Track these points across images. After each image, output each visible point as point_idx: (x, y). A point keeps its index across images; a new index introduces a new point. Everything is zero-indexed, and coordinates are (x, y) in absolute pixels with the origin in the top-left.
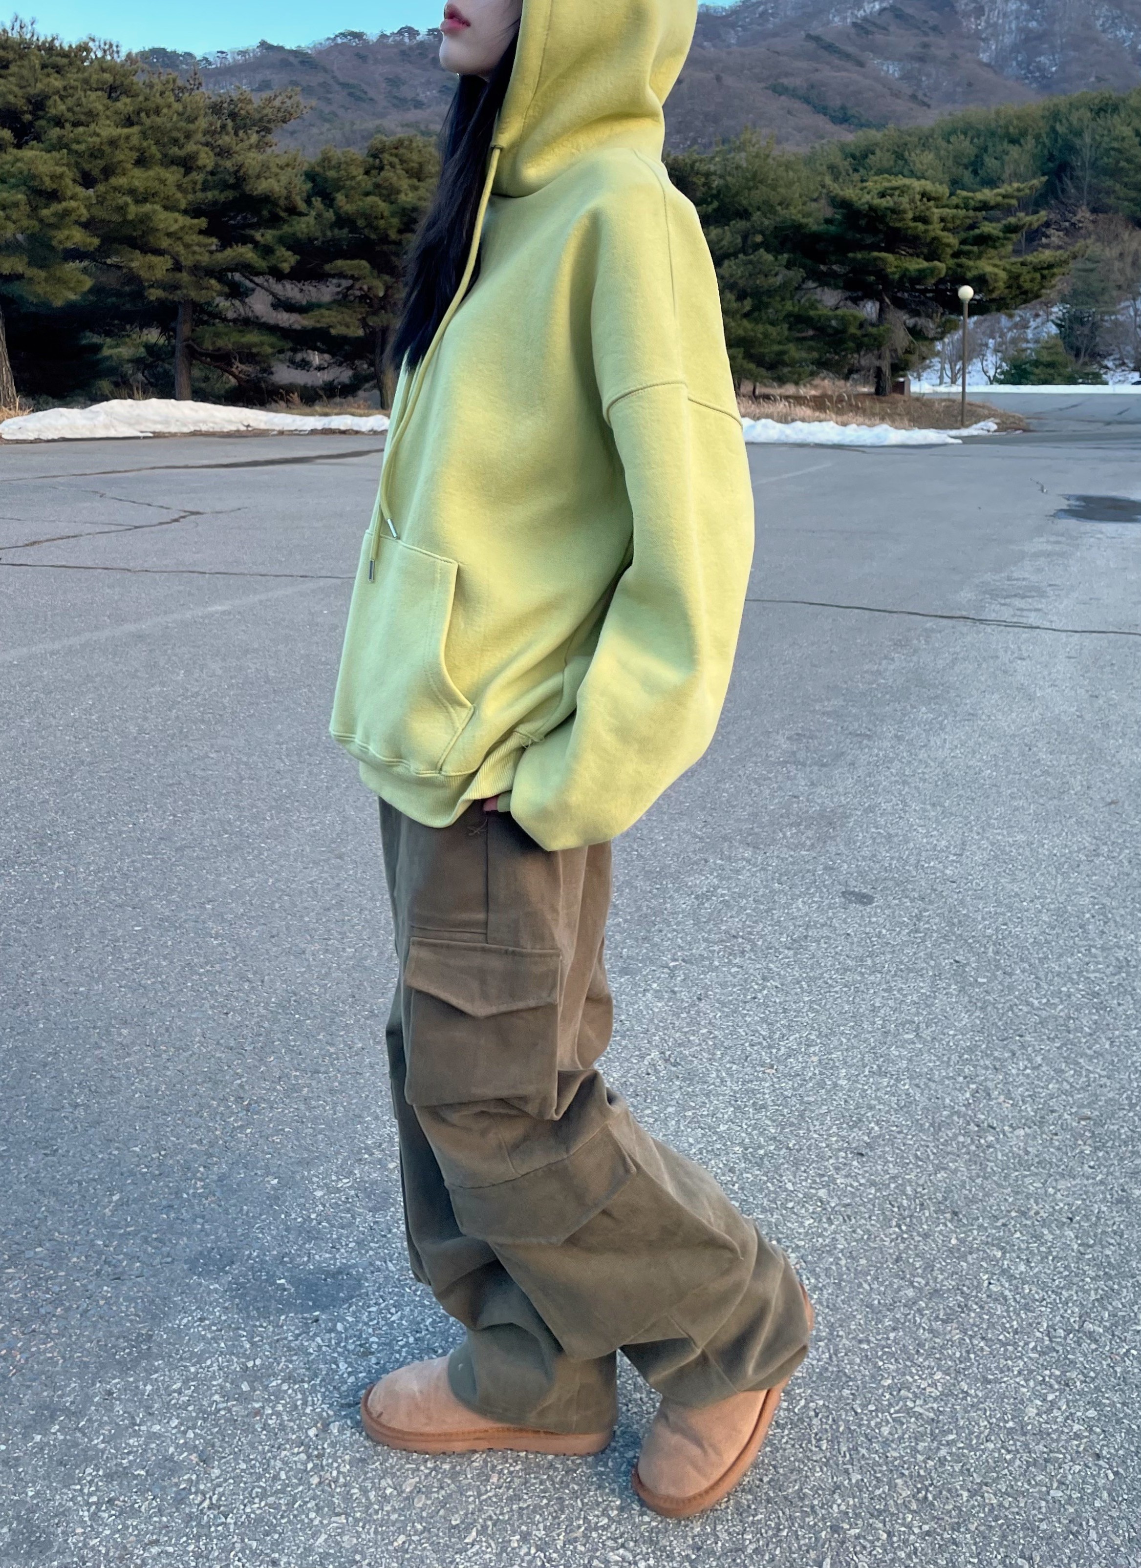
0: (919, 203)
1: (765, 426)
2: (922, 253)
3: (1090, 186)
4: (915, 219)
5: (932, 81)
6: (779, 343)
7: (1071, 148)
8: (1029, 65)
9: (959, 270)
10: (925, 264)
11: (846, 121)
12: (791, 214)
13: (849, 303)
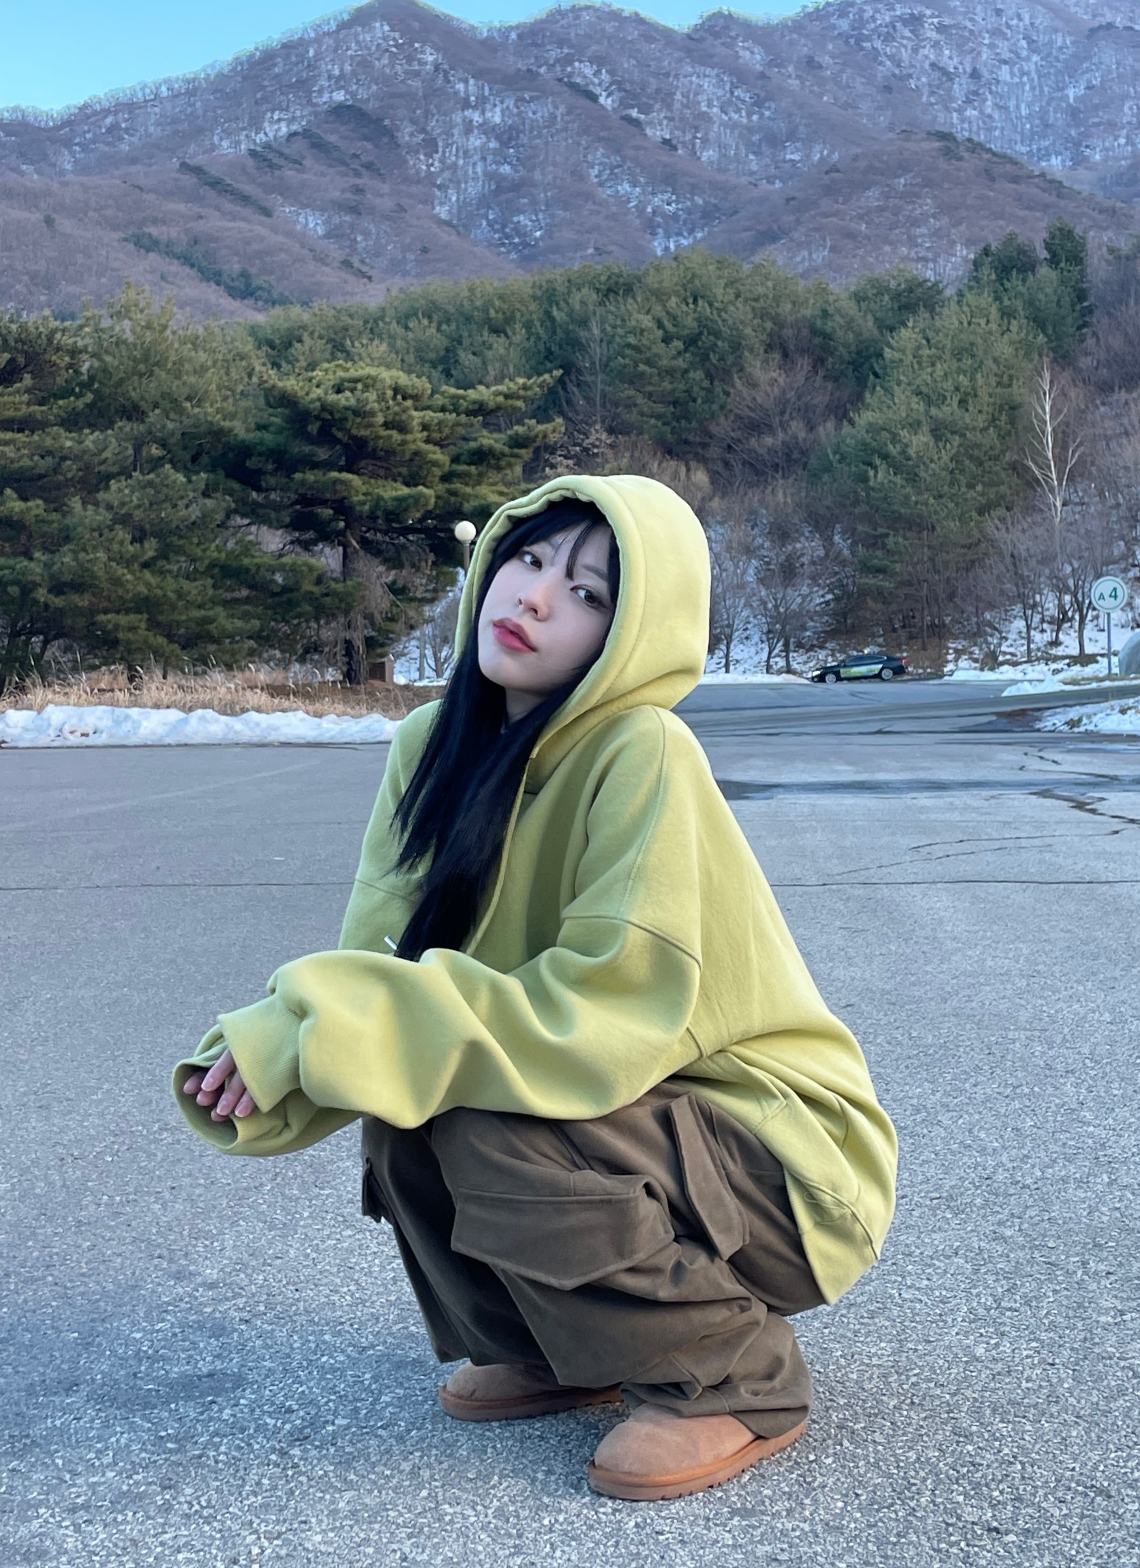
0: (391, 402)
1: (202, 719)
2: (400, 474)
3: (604, 396)
4: (387, 425)
5: (371, 243)
6: (200, 607)
7: (575, 344)
8: (504, 226)
9: (453, 499)
10: (405, 491)
11: (252, 294)
12: (206, 414)
13: (298, 549)
